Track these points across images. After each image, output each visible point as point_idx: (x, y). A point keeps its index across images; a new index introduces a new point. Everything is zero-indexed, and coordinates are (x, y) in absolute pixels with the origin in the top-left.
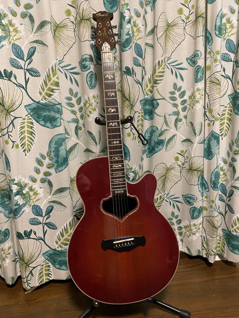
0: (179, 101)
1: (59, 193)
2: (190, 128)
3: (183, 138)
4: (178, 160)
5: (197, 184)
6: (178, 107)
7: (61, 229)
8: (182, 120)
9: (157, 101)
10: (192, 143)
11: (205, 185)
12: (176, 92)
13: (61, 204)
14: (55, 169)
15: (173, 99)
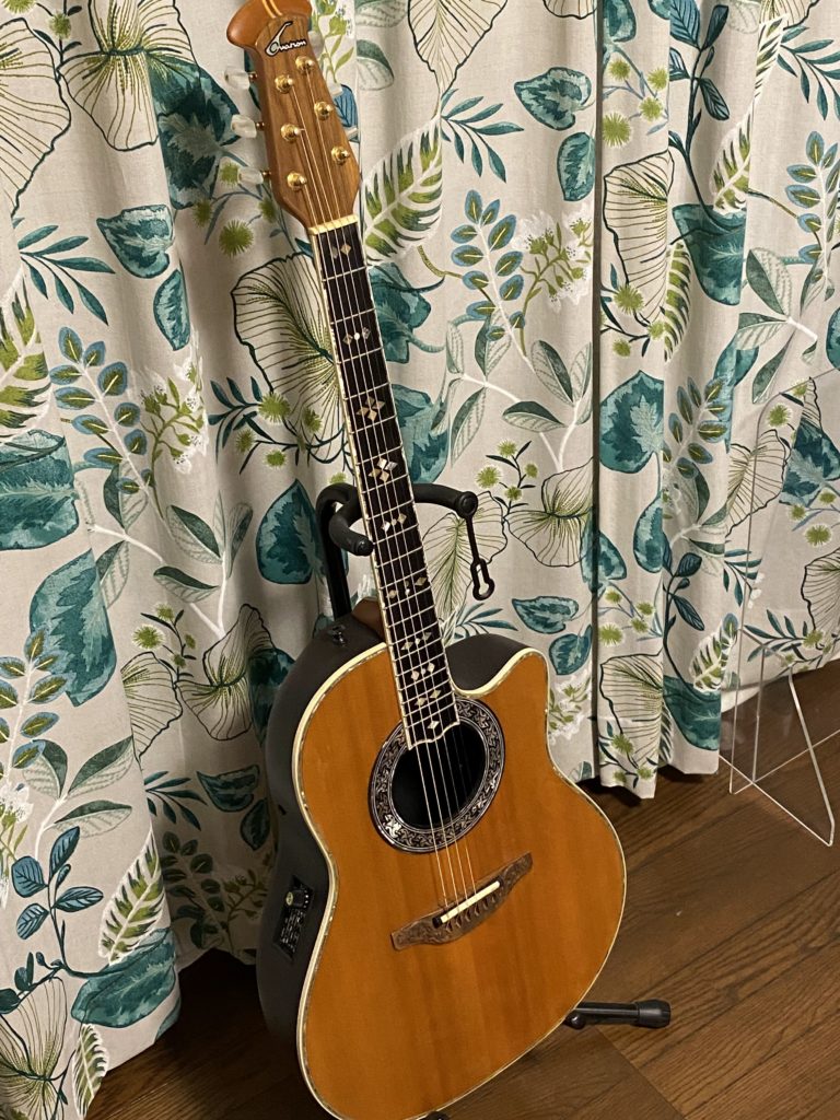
0: (488, 263)
1: (94, 772)
2: (540, 366)
3: (511, 400)
4: (493, 482)
5: (577, 560)
6: (486, 285)
7: (119, 888)
8: (503, 330)
9: (422, 294)
10: (557, 421)
11: (608, 560)
12: (477, 227)
13: (108, 806)
14: (68, 693)
15: (468, 256)
